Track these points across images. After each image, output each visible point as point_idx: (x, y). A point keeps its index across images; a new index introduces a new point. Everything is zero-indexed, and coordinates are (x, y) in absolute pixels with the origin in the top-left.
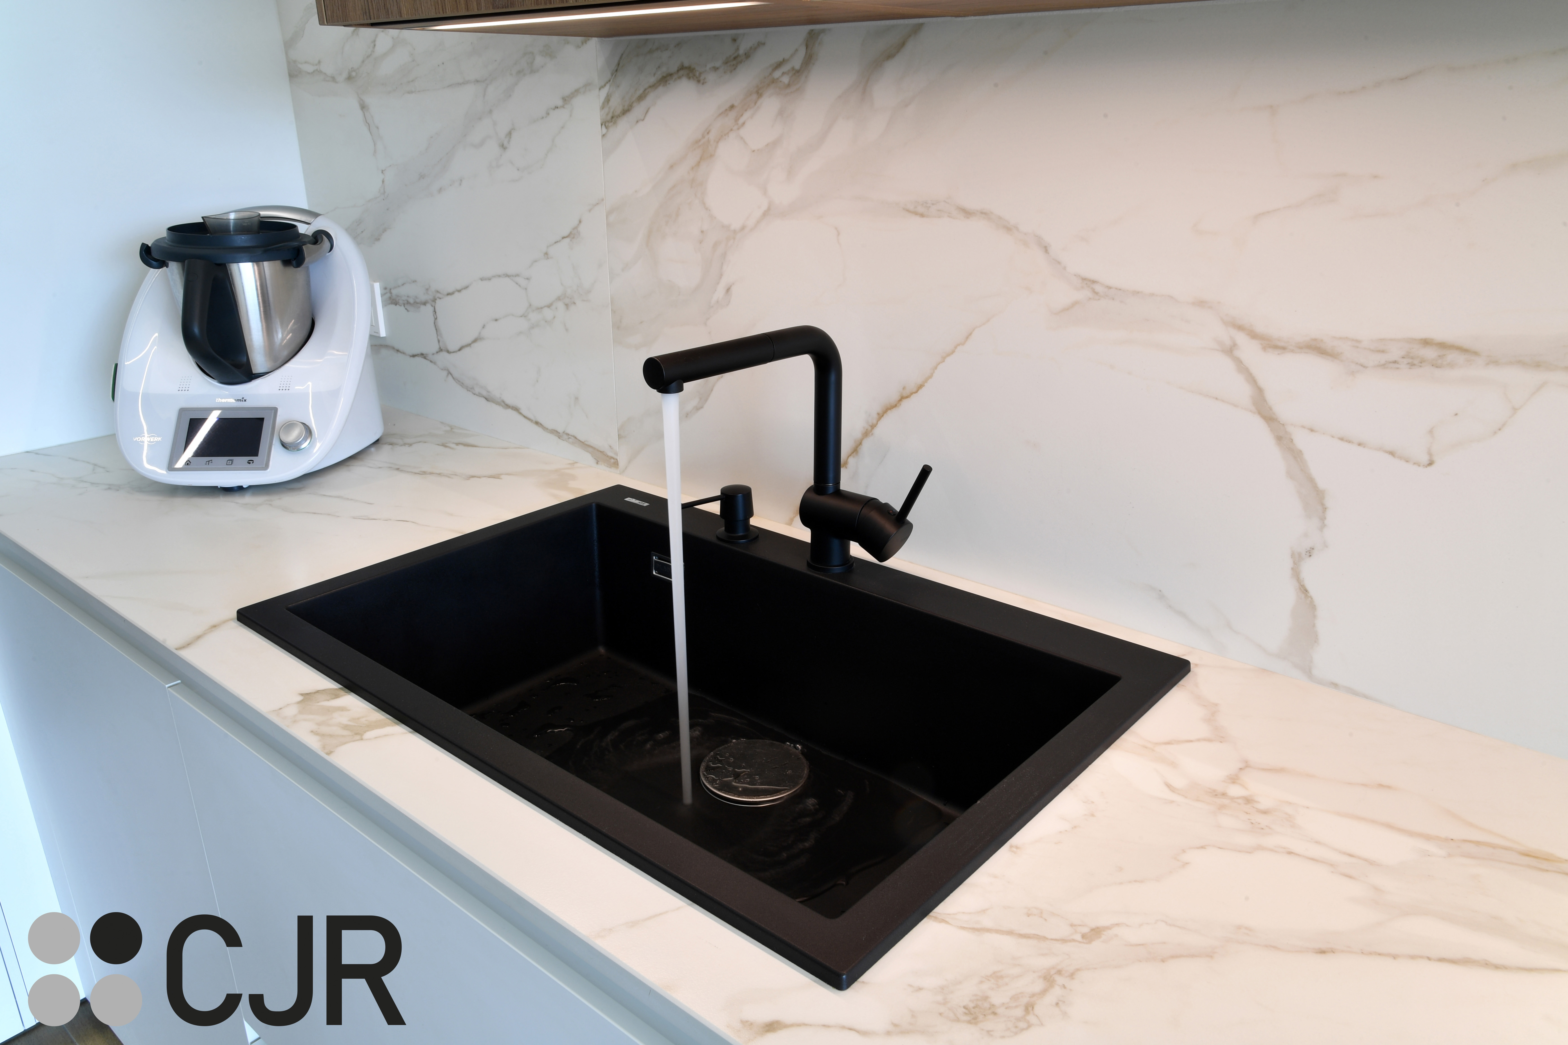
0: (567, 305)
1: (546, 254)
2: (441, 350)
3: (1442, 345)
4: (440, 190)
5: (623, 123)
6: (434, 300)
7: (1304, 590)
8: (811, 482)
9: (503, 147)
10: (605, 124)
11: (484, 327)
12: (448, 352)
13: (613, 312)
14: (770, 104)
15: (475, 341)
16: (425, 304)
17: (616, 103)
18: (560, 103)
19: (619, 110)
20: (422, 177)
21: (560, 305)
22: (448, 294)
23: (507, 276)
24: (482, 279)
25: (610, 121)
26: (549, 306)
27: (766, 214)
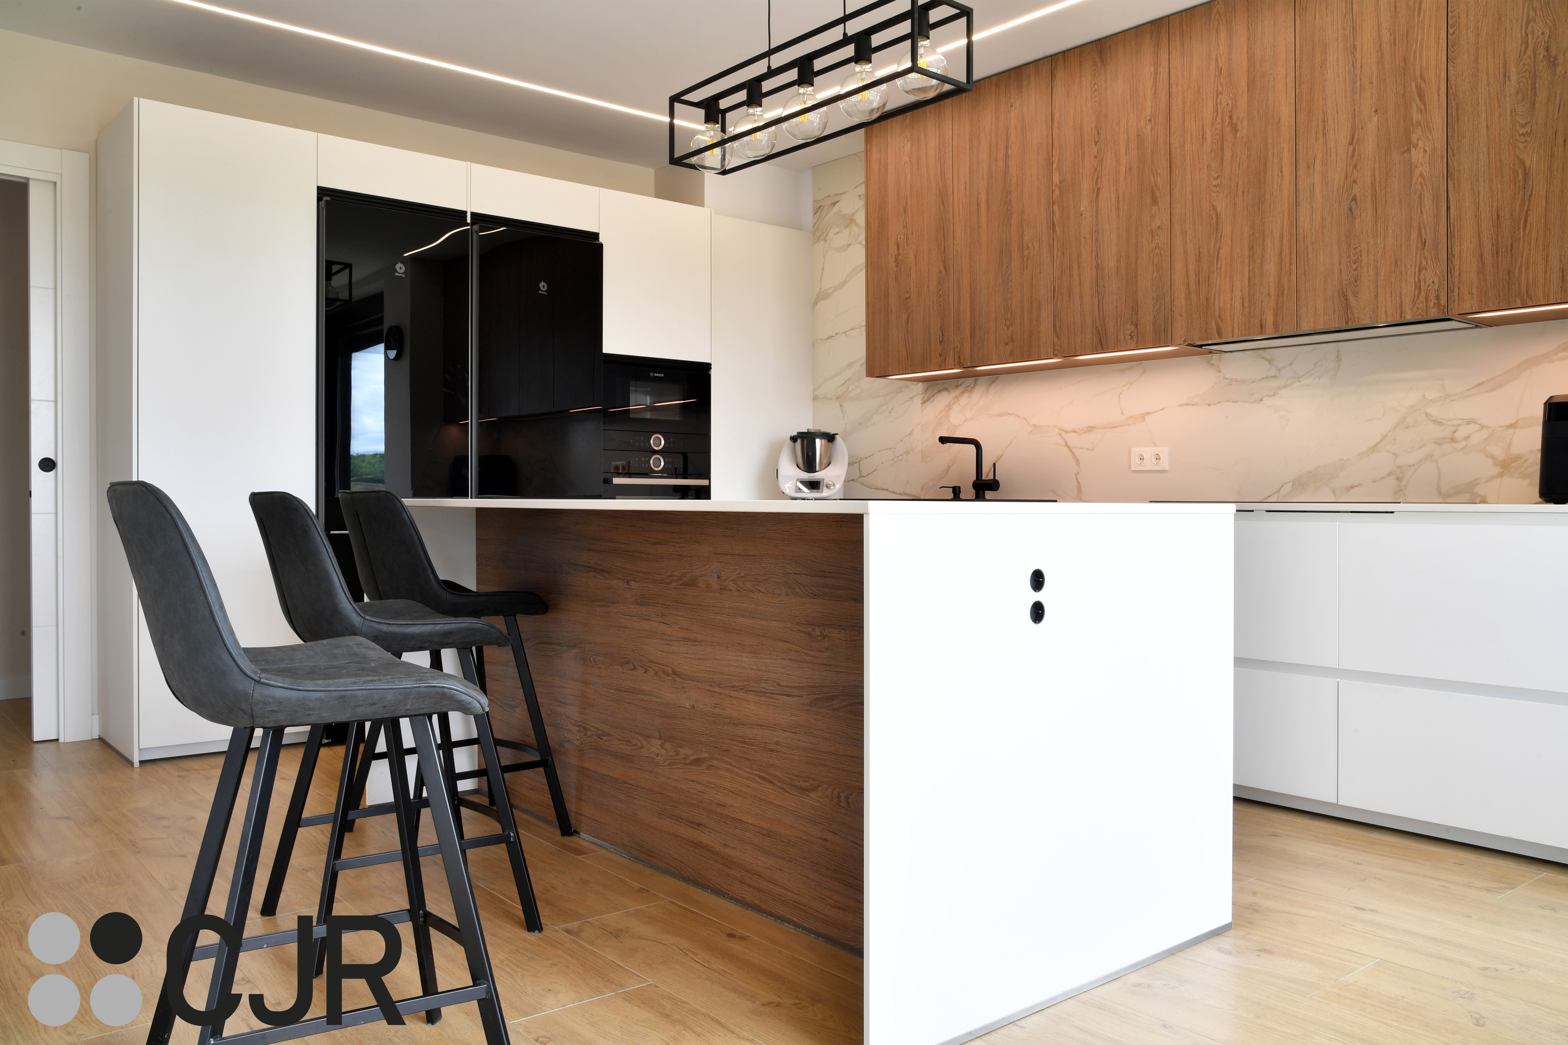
0: (907, 454)
1: (902, 440)
2: (860, 477)
3: (1091, 427)
4: (867, 427)
5: (927, 403)
6: (860, 461)
7: (1078, 482)
8: (975, 479)
9: (890, 413)
10: (922, 403)
11: (878, 466)
12: (863, 477)
13: (922, 453)
14: (966, 395)
15: (874, 471)
16: (856, 463)
17: (926, 398)
18: (909, 399)
19: (927, 399)
20: (860, 424)
21: (905, 454)
22: (866, 458)
23: (888, 449)
24: (879, 451)
25: (924, 402)
26: (901, 456)
27: (964, 421)
